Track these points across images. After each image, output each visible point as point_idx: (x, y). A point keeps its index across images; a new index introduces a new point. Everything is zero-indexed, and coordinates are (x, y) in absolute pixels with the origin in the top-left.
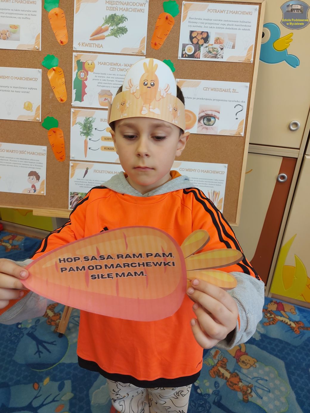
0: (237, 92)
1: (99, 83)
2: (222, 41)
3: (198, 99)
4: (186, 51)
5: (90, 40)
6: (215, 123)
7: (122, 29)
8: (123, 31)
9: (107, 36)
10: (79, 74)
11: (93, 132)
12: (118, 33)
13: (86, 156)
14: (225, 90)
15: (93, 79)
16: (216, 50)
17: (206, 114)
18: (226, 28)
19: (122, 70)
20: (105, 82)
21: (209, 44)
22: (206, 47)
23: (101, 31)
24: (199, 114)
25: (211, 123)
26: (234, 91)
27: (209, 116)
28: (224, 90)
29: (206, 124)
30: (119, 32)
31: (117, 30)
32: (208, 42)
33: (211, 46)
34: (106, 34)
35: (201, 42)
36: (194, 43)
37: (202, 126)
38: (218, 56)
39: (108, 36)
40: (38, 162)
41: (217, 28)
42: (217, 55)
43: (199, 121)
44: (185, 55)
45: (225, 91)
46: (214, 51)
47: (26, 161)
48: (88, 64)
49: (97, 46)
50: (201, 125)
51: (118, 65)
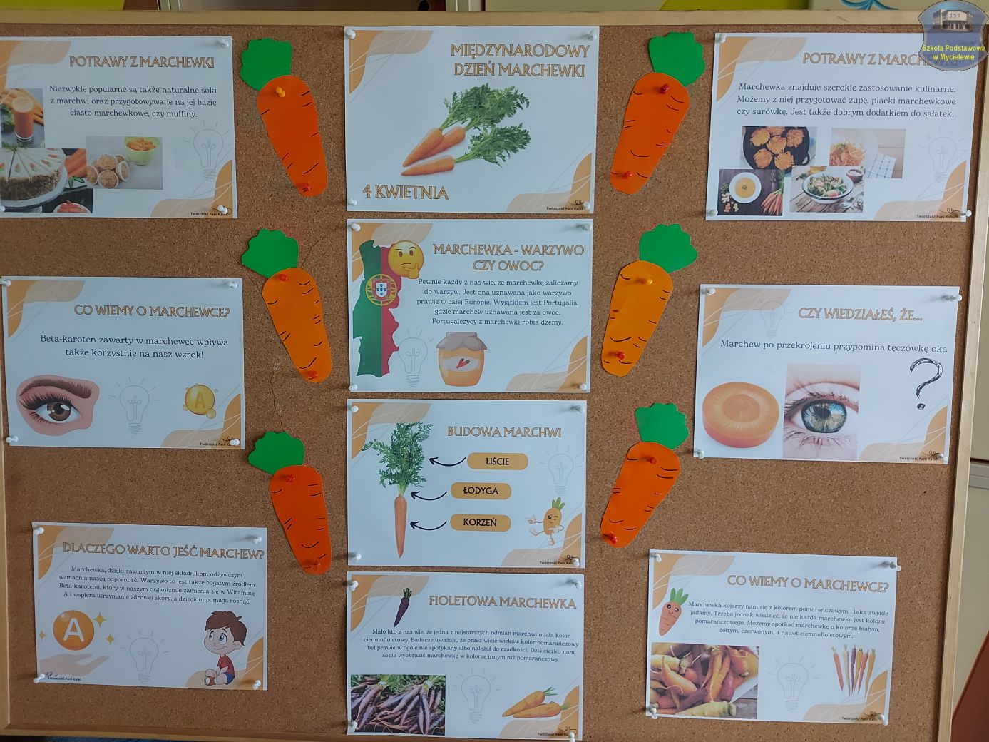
0: (918, 319)
1: (437, 312)
2: (855, 156)
3: (780, 346)
4: (733, 193)
5: (404, 174)
6: (844, 422)
7: (512, 135)
8: (516, 139)
9: (460, 160)
10: (371, 286)
11: (426, 469)
12: (499, 149)
13: (401, 553)
14: (874, 313)
15: (420, 302)
16: (836, 184)
17: (812, 394)
18: (870, 113)
19: (514, 267)
20: (458, 307)
21: (811, 167)
22: (803, 176)
23: (441, 146)
24: (787, 395)
25: (832, 423)
26: (908, 315)
27: (821, 402)
28: (870, 313)
29: (812, 425)
30: (502, 143)
31: (494, 140)
32: (807, 158)
33: (819, 174)
34: (456, 152)
35: (784, 160)
36: (759, 163)
37: (799, 433)
38: (846, 204)
39: (466, 158)
40: (237, 580)
41: (836, 113)
42: (840, 200)
43: (789, 417)
44: (729, 205)
45: (875, 316)
46: (828, 187)
47: (198, 578)
48: (401, 254)
49: (429, 195)
50: (796, 429)
51: (502, 250)
